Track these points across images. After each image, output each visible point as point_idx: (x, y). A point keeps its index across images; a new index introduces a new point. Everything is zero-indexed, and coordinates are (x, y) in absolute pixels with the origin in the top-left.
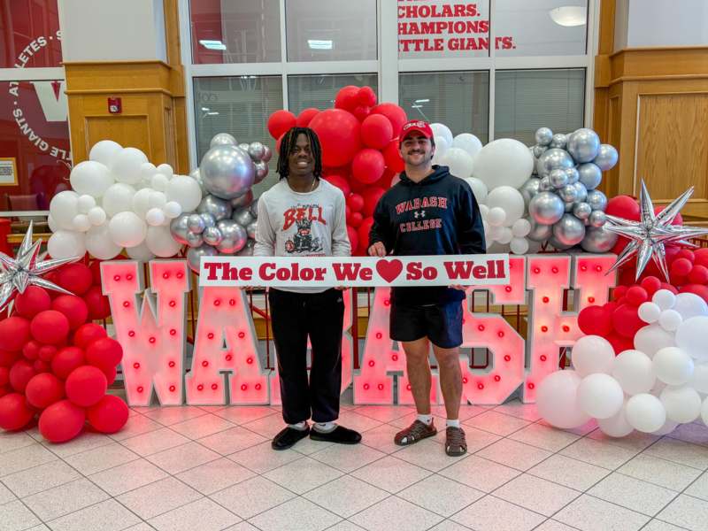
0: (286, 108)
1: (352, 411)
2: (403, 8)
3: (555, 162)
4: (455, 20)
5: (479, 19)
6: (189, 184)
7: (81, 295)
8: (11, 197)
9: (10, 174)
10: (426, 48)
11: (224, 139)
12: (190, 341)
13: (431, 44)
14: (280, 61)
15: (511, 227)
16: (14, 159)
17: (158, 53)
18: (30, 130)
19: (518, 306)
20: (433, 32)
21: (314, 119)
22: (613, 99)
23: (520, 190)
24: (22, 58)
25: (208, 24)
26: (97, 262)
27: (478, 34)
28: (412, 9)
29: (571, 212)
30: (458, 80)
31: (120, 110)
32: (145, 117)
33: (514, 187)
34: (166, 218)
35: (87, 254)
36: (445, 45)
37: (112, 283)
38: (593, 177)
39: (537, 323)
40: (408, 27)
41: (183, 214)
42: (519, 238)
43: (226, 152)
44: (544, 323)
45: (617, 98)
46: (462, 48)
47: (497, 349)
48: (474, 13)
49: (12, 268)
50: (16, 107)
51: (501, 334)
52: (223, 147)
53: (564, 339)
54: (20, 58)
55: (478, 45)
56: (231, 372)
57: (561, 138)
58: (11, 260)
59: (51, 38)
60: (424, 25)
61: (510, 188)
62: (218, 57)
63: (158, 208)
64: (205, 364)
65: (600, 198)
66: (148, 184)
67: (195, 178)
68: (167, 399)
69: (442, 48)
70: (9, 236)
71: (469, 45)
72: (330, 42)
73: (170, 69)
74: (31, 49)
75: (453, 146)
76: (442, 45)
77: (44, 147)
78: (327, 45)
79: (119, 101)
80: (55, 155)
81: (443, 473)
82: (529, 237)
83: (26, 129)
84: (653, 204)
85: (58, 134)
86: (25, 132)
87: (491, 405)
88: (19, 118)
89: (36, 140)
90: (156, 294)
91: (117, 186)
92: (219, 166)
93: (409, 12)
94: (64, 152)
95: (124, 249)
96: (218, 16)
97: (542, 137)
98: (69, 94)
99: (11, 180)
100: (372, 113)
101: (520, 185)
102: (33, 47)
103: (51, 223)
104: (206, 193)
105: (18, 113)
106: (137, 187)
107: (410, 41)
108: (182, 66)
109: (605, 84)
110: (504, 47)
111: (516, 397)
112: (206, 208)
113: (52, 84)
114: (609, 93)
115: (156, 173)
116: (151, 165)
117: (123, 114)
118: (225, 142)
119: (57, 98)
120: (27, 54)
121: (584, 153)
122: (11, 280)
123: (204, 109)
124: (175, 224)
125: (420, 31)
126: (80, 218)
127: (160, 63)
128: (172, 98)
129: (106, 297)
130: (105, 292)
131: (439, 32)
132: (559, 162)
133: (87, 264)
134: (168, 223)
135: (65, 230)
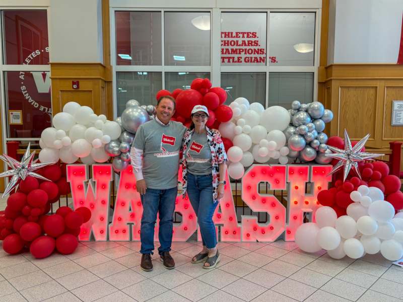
0: (164, 88)
1: (197, 245)
2: (222, 41)
3: (301, 118)
4: (248, 48)
5: (260, 48)
6: (115, 126)
7: (56, 182)
8: (18, 131)
9: (18, 119)
10: (233, 61)
11: (133, 102)
12: (112, 207)
13: (236, 59)
14: (161, 65)
15: (279, 151)
16: (21, 111)
17: (99, 59)
18: (29, 97)
19: (282, 191)
20: (237, 53)
21: (180, 94)
22: (327, 88)
23: (284, 132)
24: (27, 60)
25: (124, 46)
26: (65, 164)
27: (259, 55)
28: (226, 42)
29: (309, 144)
30: (251, 77)
31: (78, 87)
32: (91, 91)
33: (281, 130)
34: (103, 144)
35: (60, 160)
36: (243, 60)
37: (72, 176)
38: (320, 126)
39: (292, 200)
40: (225, 51)
41: (112, 141)
42: (283, 156)
43: (135, 110)
44: (295, 200)
45: (329, 88)
46: (251, 61)
47: (272, 213)
48: (257, 44)
49: (18, 167)
50: (23, 85)
51: (273, 205)
52: (133, 107)
53: (306, 208)
54: (26, 60)
55: (259, 61)
56: (133, 224)
57: (304, 106)
58: (18, 163)
59: (43, 51)
60: (232, 50)
61: (279, 131)
62: (128, 62)
63: (98, 138)
64: (120, 219)
65: (324, 137)
66: (93, 125)
67: (117, 122)
68: (98, 238)
69: (241, 62)
70: (18, 150)
71: (254, 60)
72: (183, 57)
73: (105, 67)
74: (32, 56)
75: (250, 109)
76: (241, 60)
77: (36, 105)
78: (183, 58)
79: (78, 82)
80: (42, 110)
81: (245, 278)
82: (288, 156)
83: (27, 96)
84: (351, 140)
85: (45, 99)
86: (27, 98)
87: (268, 242)
88: (24, 91)
89: (32, 102)
90: (95, 182)
91: (77, 126)
92: (132, 117)
93: (225, 43)
94: (47, 109)
95: (80, 158)
96: (129, 42)
97: (295, 105)
98: (52, 79)
99: (19, 122)
100: (209, 92)
101: (284, 129)
102: (33, 55)
103: (41, 144)
104: (124, 130)
105: (23, 88)
106: (88, 126)
107: (225, 58)
108: (111, 67)
109: (324, 81)
110: (272, 62)
111: (281, 238)
112: (124, 138)
113: (42, 74)
114: (325, 85)
115: (98, 119)
116: (95, 115)
117: (80, 89)
118: (134, 104)
119: (44, 81)
120: (29, 58)
121: (316, 114)
122: (18, 174)
123: (119, 89)
124: (107, 146)
125: (230, 52)
126: (57, 142)
127: (100, 64)
128: (105, 82)
129: (69, 183)
130: (68, 181)
131: (240, 53)
132: (303, 118)
133: (59, 165)
134: (103, 146)
135: (49, 148)
